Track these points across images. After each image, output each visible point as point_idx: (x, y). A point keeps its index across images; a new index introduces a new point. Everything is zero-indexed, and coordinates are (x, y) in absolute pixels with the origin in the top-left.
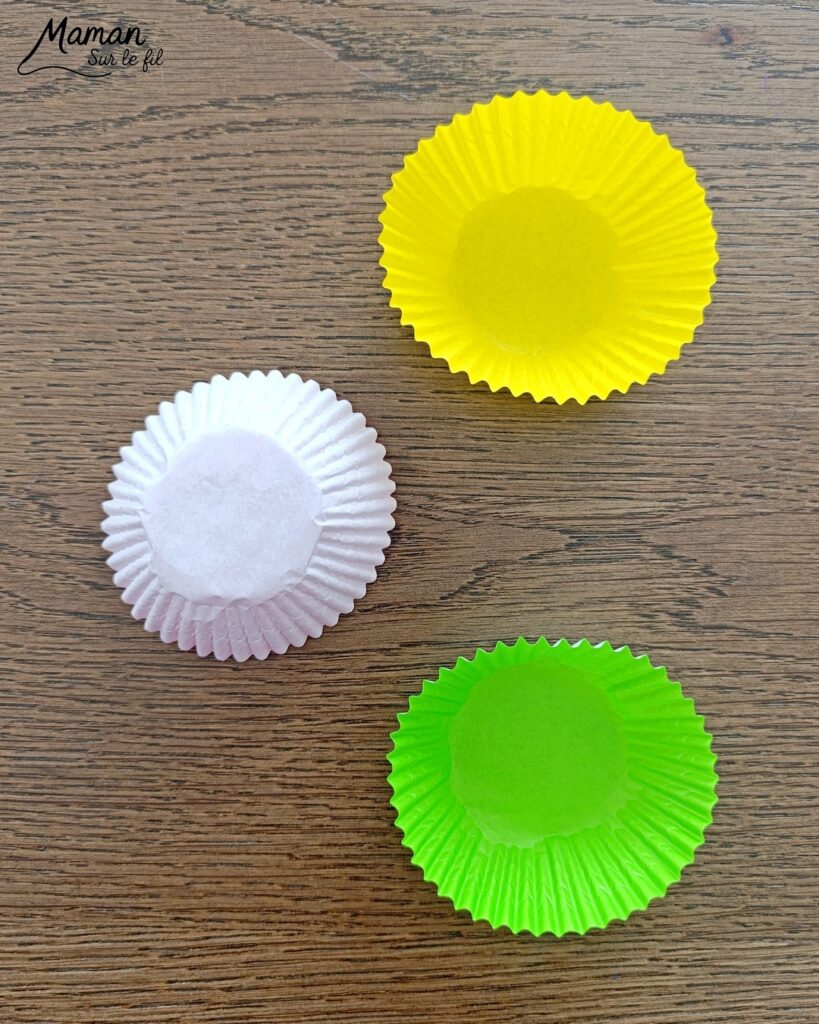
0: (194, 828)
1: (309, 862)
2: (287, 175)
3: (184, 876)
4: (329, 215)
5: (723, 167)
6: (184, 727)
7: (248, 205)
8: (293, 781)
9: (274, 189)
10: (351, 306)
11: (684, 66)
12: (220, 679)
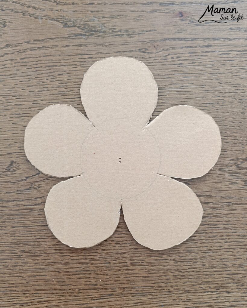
0: (28, 265)
1: (64, 274)
2: (49, 63)
3: (26, 280)
4: (62, 74)
5: (182, 54)
6: (24, 233)
7: (37, 72)
8: (59, 248)
9: (45, 67)
10: (70, 101)
11: (169, 24)
12: (35, 218)
